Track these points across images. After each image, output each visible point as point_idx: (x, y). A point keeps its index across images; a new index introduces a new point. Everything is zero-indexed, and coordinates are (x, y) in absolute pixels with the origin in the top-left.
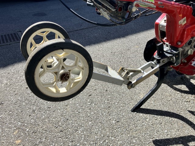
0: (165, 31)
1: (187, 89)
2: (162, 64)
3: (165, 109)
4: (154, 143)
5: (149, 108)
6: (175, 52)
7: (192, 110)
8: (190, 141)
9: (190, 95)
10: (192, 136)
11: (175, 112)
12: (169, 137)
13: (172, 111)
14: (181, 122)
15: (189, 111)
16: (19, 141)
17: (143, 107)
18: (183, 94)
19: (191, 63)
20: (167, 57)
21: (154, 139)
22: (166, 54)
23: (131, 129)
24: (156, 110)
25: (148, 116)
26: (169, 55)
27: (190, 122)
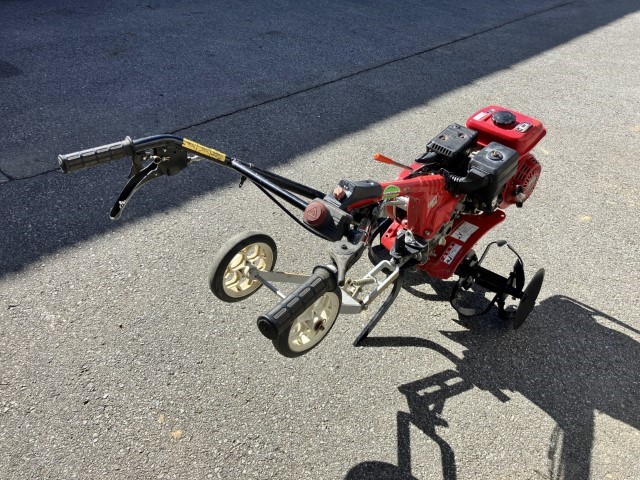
0: (407, 210)
1: (434, 292)
2: (402, 264)
3: (406, 334)
4: (401, 391)
5: (380, 335)
6: (422, 246)
7: (445, 329)
8: (447, 379)
9: (439, 303)
10: (449, 371)
11: (421, 337)
12: (419, 378)
13: (417, 336)
14: (432, 351)
15: (441, 332)
16: (179, 432)
17: (370, 335)
18: (429, 302)
19: (443, 259)
20: (409, 253)
21: (399, 385)
22: (409, 249)
23: (362, 377)
24: (392, 338)
25: (382, 349)
26: (413, 251)
27: (445, 349)
